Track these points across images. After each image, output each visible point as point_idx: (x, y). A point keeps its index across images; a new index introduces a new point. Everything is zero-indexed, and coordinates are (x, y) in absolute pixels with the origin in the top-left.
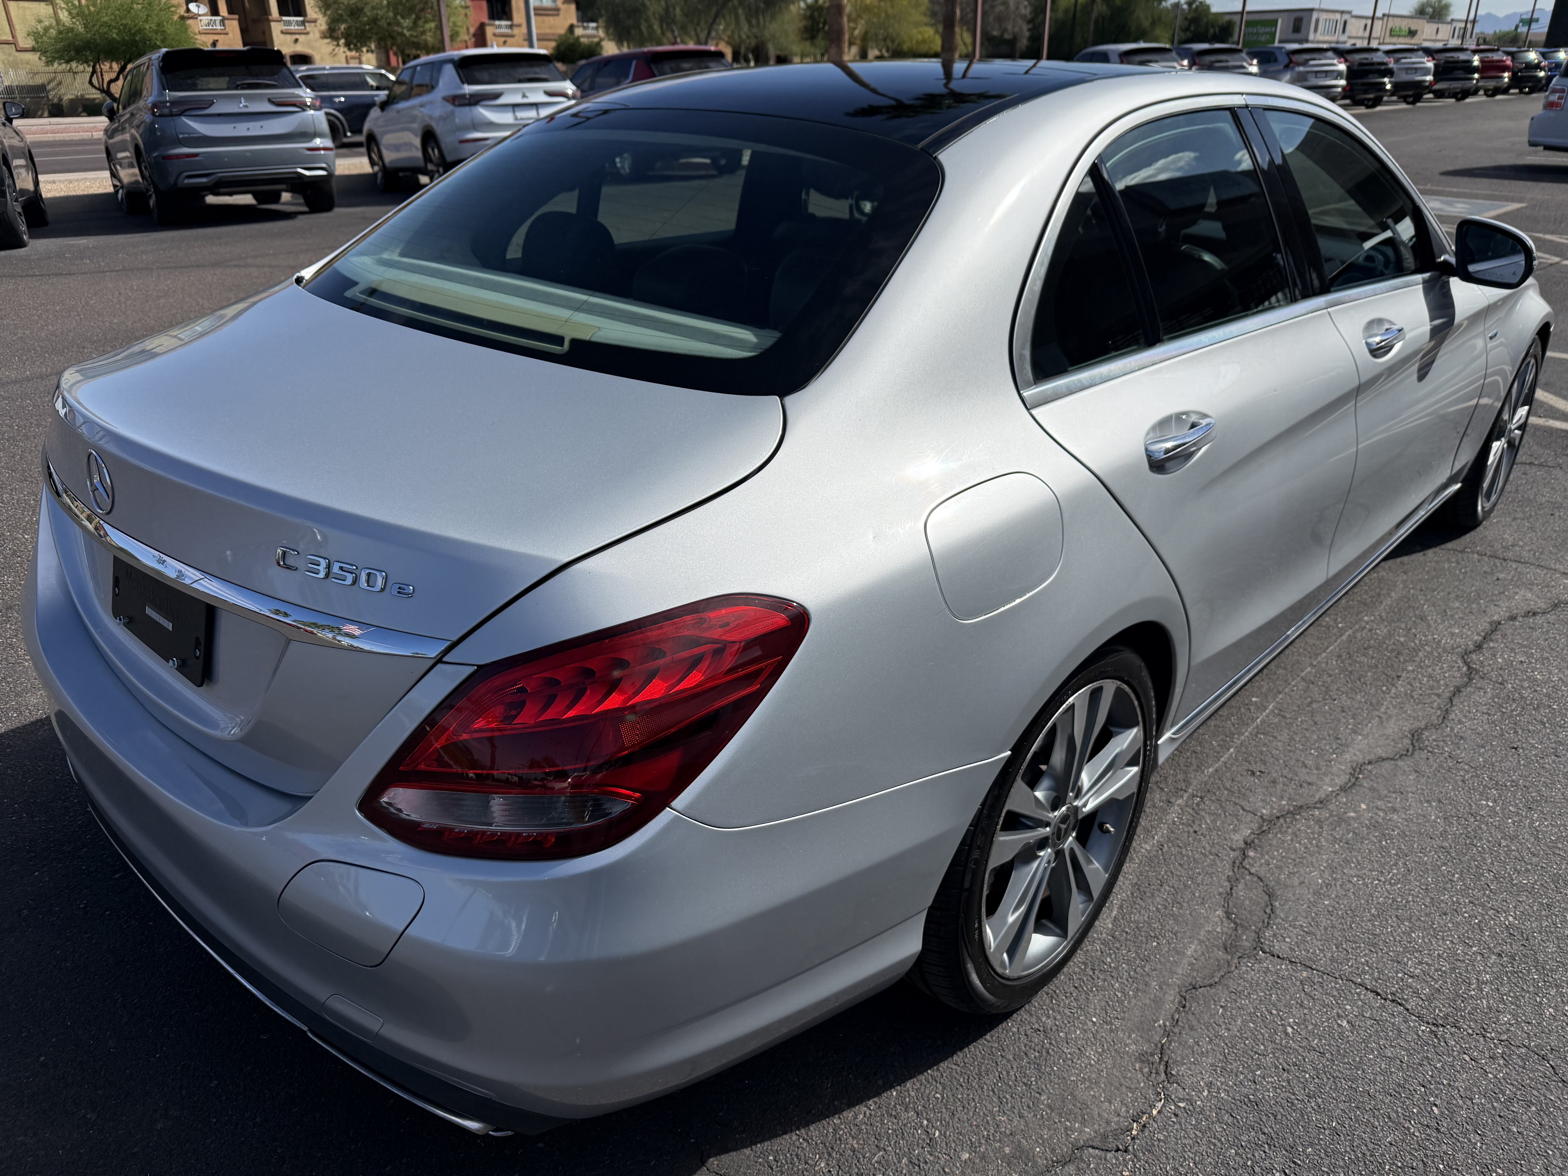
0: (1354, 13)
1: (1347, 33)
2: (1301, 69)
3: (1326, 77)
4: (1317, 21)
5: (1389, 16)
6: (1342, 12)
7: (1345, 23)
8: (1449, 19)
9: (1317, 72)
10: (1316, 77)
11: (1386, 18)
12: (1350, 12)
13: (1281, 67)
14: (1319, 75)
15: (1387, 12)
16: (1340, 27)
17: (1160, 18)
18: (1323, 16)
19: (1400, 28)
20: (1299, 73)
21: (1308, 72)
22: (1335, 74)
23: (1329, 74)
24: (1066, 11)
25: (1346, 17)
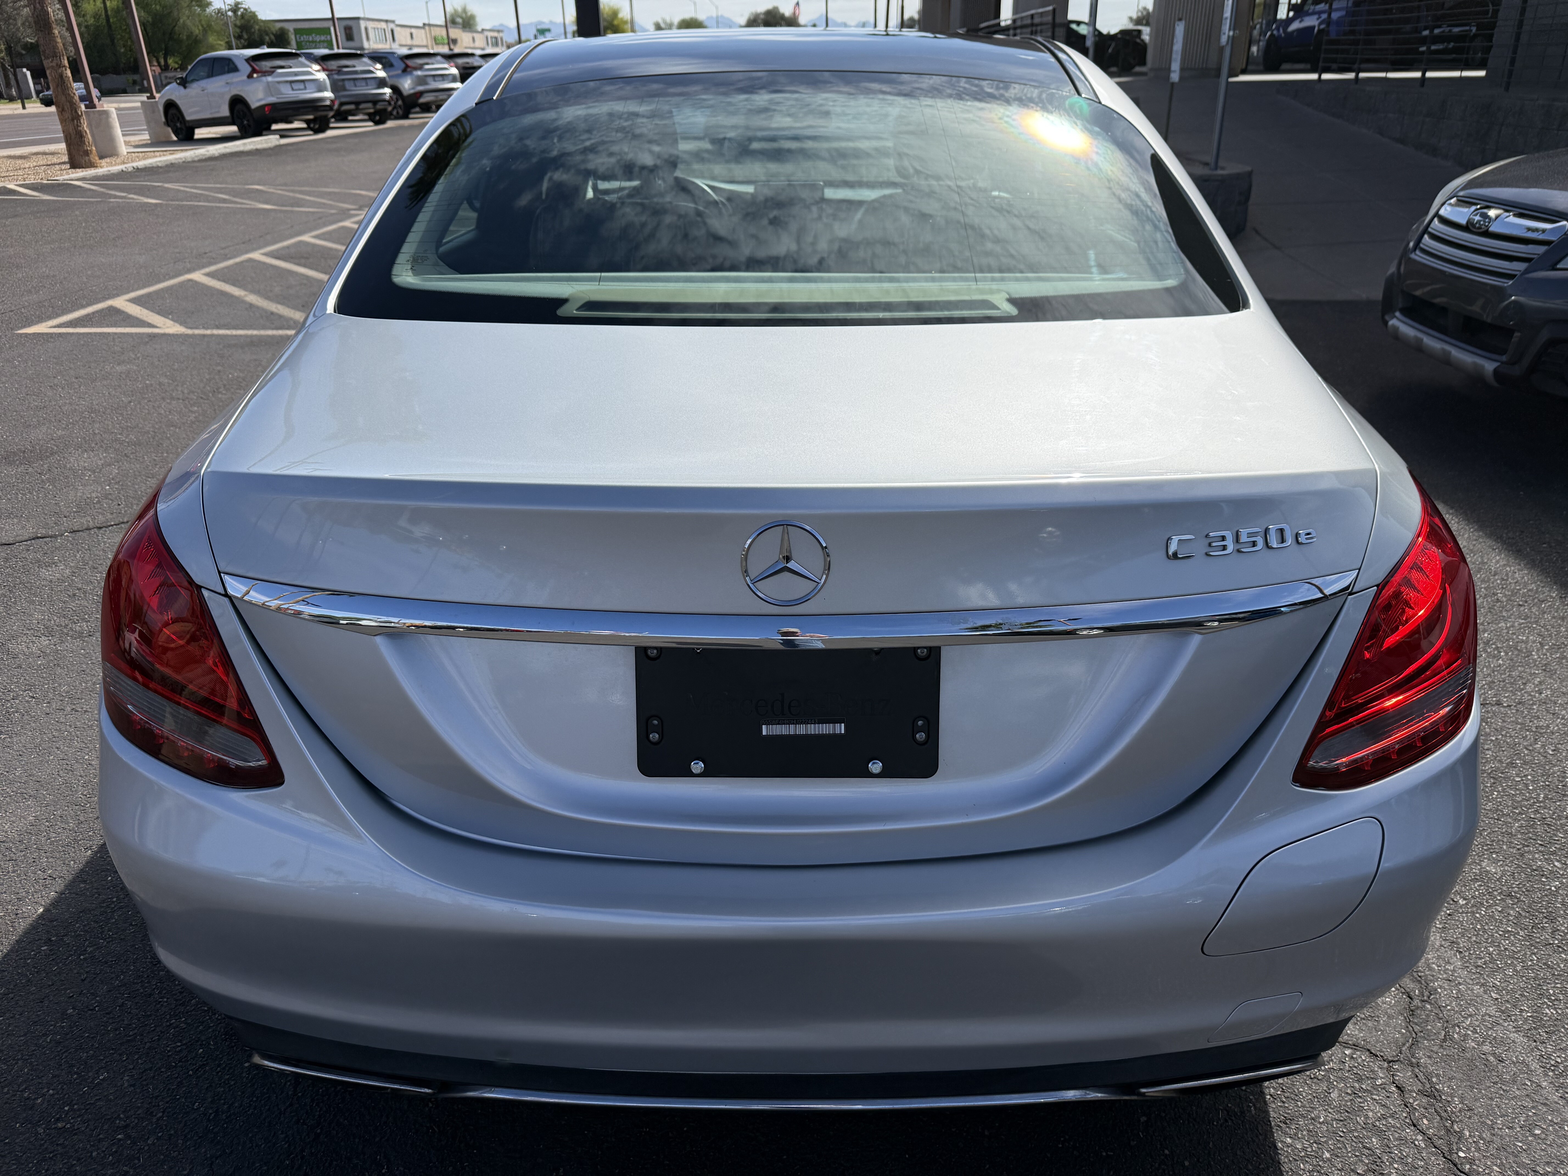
0: (397, 22)
1: (397, 43)
2: (419, 73)
3: (443, 80)
4: (366, 29)
5: (430, 25)
6: (387, 21)
7: (392, 31)
8: (479, 29)
9: (434, 76)
10: (435, 81)
11: (427, 28)
12: (393, 22)
13: (400, 72)
14: (437, 79)
15: (427, 22)
16: (389, 36)
17: (209, 26)
18: (370, 25)
19: (442, 37)
20: (418, 77)
21: (426, 76)
22: (450, 78)
23: (445, 78)
24: (96, 16)
25: (391, 26)
